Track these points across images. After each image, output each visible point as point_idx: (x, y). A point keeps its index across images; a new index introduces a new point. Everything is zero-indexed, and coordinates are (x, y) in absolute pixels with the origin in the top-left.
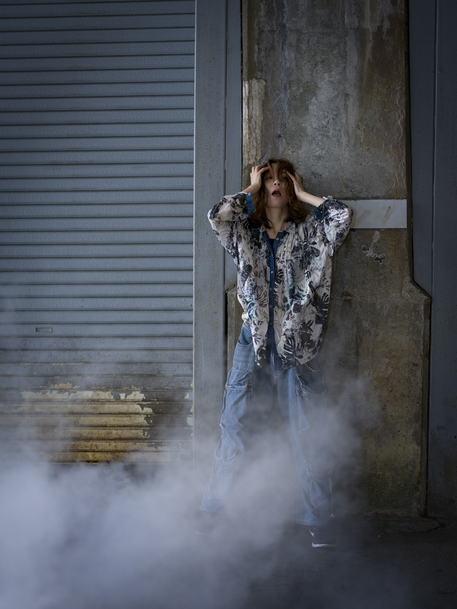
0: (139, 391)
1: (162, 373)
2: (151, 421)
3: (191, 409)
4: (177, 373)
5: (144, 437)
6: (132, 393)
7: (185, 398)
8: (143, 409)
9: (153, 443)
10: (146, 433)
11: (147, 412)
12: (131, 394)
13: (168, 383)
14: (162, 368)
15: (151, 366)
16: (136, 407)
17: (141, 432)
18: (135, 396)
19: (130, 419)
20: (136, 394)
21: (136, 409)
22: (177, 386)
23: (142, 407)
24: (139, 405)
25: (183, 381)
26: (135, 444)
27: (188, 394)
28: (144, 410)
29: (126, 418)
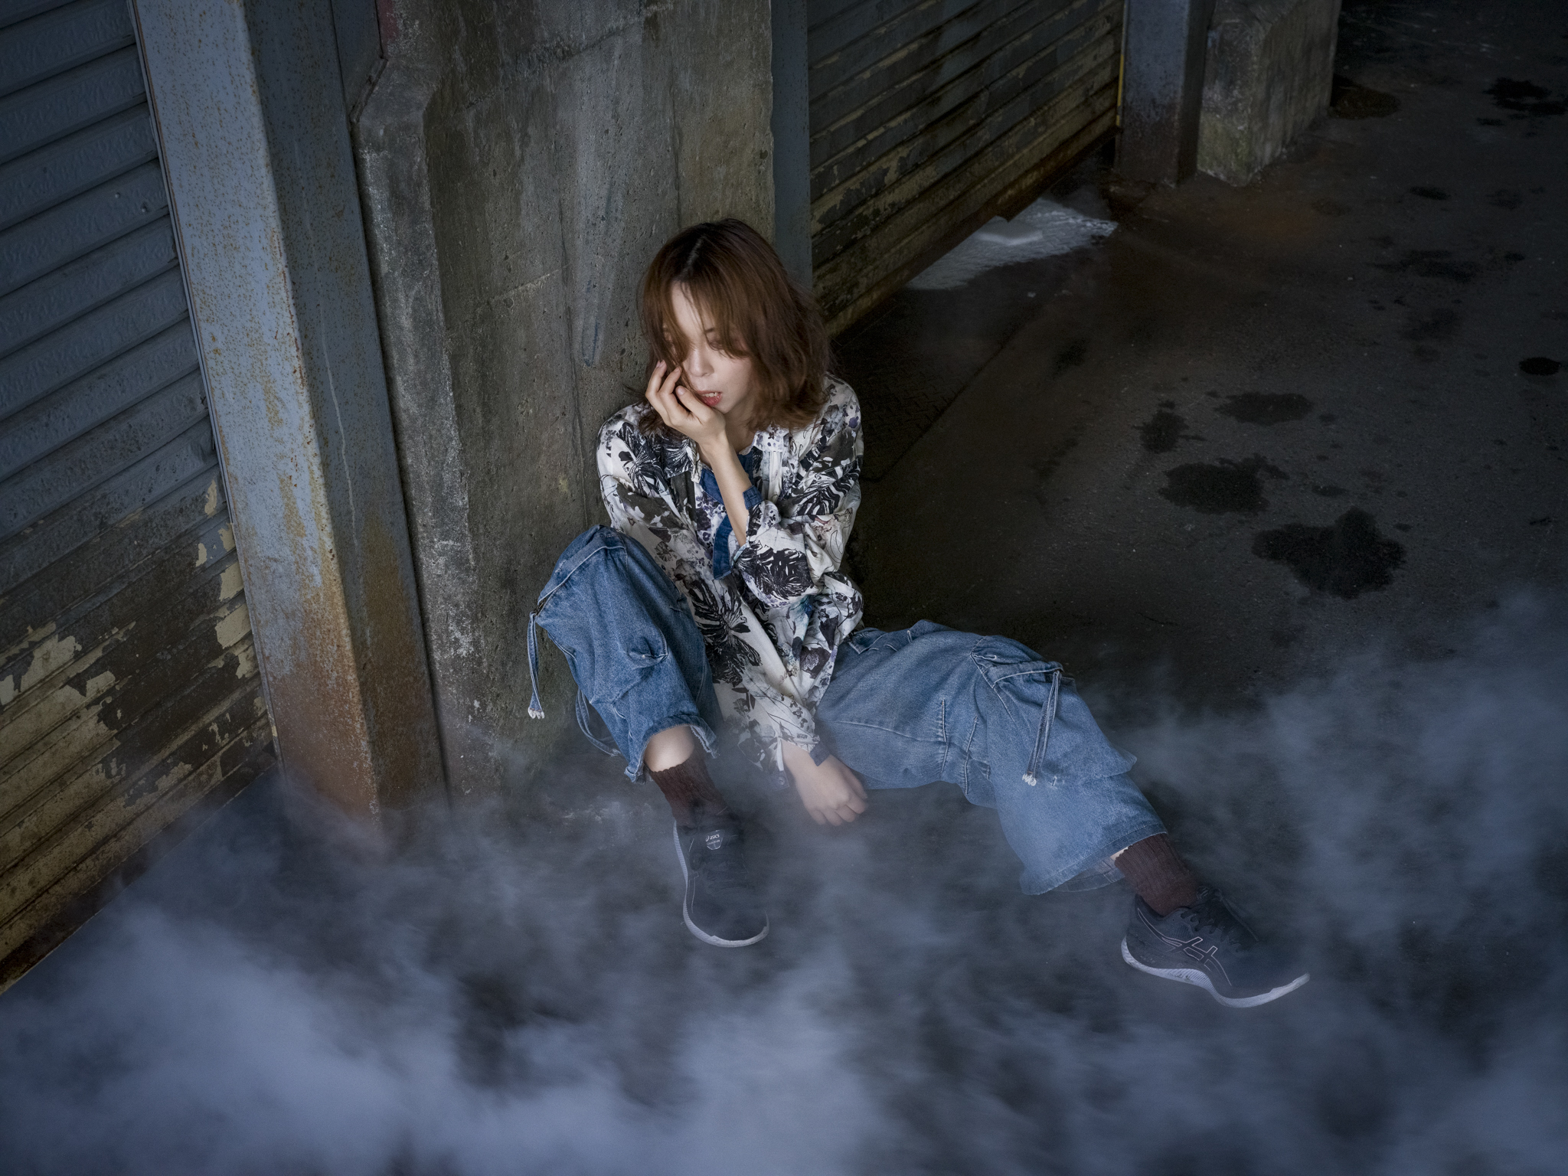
0: (53, 633)
1: (111, 522)
2: (119, 715)
3: (219, 590)
4: (158, 491)
5: (108, 782)
6: (33, 657)
7: (198, 563)
8: (83, 692)
9: (142, 782)
10: (113, 765)
11: (98, 691)
12: (29, 664)
13: (139, 545)
14: (108, 504)
15: (71, 518)
16: (61, 699)
17: (97, 772)
18: (47, 660)
19: (54, 754)
20: (48, 653)
21: (63, 705)
22: (169, 539)
23: (78, 683)
24: (68, 687)
25: (181, 511)
26: (90, 826)
27: (201, 546)
28: (88, 694)
29: (40, 761)
